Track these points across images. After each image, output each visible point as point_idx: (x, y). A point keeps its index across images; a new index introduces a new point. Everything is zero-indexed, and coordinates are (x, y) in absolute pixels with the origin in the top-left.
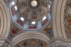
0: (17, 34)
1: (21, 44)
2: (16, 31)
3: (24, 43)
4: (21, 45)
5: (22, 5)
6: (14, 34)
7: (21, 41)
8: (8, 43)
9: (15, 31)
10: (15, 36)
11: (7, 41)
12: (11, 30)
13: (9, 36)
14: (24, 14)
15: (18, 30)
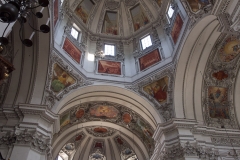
1: (210, 88)
2: (161, 88)
3: (215, 75)
4: (216, 89)
5: (109, 22)
6: (165, 98)
9: (160, 91)
10: (171, 100)
12: (151, 101)
14: (139, 27)
15: (161, 81)
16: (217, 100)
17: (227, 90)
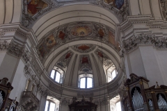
0: (40, 14)
1: (53, 35)
4: (53, 39)
7: (54, 30)
8: (24, 36)
9: (35, 6)
10: (36, 18)
11: (20, 31)
12: (24, 4)
13: (23, 19)
16: (48, 44)
17: (56, 44)
